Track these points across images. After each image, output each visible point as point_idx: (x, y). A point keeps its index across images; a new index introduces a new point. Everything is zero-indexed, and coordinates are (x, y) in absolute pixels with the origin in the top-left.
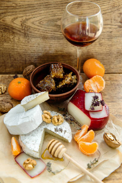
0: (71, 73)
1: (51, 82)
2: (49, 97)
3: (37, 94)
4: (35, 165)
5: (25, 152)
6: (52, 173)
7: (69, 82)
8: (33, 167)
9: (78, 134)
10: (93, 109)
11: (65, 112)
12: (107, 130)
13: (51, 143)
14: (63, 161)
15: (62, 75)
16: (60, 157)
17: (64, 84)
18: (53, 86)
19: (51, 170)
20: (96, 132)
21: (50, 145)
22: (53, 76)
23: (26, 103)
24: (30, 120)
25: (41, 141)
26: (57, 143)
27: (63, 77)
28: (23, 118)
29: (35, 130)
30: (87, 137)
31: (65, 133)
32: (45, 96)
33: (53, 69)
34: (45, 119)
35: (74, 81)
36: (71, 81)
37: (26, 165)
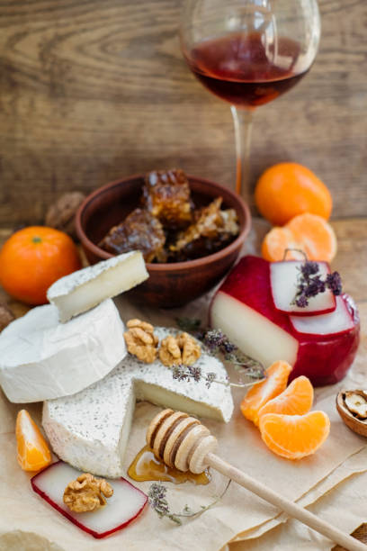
0: (218, 202)
1: (153, 231)
2: (149, 271)
3: (103, 263)
4: (108, 496)
5: (64, 460)
6: (171, 517)
7: (214, 227)
8: (102, 503)
9: (254, 391)
10: (302, 303)
12: (356, 383)
13: (162, 420)
15: (187, 207)
17: (196, 236)
18: (158, 242)
19: (166, 509)
21: (159, 426)
22: (155, 211)
23: (66, 293)
24: (86, 342)
25: (125, 418)
26: (181, 418)
27: (189, 217)
28: (58, 341)
29: (104, 379)
30: (286, 398)
31: (208, 385)
32: (129, 269)
33: (156, 185)
34: (134, 344)
35: (231, 227)
36: (219, 223)
37: (76, 496)
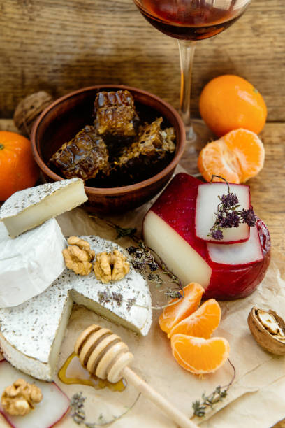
0: (160, 121)
1: (97, 149)
2: (88, 194)
3: (49, 185)
4: (37, 401)
5: (8, 360)
6: (87, 425)
7: (153, 148)
8: (31, 407)
9: (170, 309)
10: (218, 235)
11: (135, 240)
12: (263, 298)
13: (88, 337)
14: (121, 391)
15: (131, 126)
16: (113, 377)
17: (137, 155)
18: (101, 160)
19: (83, 418)
20: (229, 304)
21: (84, 342)
22: (101, 131)
24: (26, 266)
25: (58, 330)
26: (104, 336)
27: (132, 134)
28: (6, 259)
29: (41, 294)
30: (196, 319)
31: (128, 308)
32: (73, 192)
33: (103, 106)
34: (71, 262)
35: (168, 146)
36: (157, 145)
37: (11, 401)
